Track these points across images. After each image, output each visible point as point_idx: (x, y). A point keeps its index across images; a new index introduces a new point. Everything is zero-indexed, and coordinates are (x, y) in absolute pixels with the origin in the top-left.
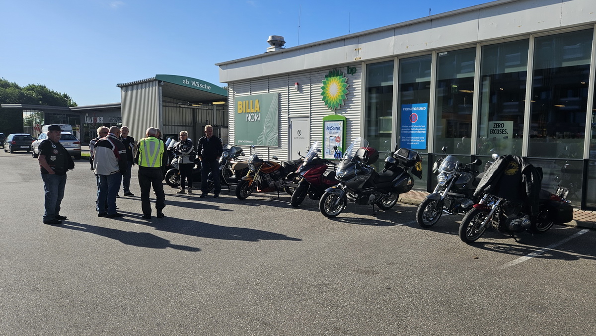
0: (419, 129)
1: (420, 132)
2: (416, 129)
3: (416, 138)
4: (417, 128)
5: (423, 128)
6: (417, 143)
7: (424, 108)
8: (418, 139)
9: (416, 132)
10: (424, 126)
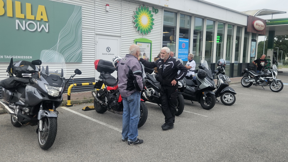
0: (186, 51)
1: (186, 53)
2: (184, 51)
5: (187, 51)
6: (184, 58)
7: (187, 41)
8: (185, 56)
9: (185, 53)
10: (187, 50)
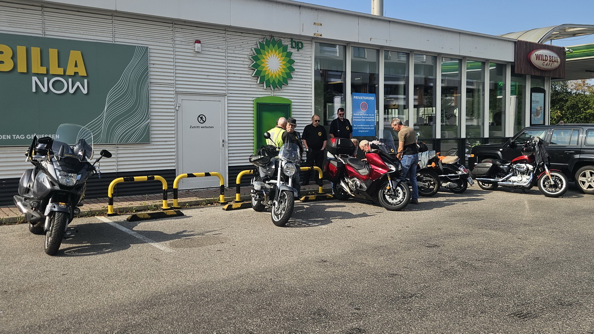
0: (369, 118)
2: (366, 117)
3: (367, 126)
4: (368, 116)
6: (367, 131)
7: (373, 98)
8: (369, 127)
9: (367, 120)
